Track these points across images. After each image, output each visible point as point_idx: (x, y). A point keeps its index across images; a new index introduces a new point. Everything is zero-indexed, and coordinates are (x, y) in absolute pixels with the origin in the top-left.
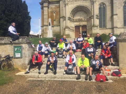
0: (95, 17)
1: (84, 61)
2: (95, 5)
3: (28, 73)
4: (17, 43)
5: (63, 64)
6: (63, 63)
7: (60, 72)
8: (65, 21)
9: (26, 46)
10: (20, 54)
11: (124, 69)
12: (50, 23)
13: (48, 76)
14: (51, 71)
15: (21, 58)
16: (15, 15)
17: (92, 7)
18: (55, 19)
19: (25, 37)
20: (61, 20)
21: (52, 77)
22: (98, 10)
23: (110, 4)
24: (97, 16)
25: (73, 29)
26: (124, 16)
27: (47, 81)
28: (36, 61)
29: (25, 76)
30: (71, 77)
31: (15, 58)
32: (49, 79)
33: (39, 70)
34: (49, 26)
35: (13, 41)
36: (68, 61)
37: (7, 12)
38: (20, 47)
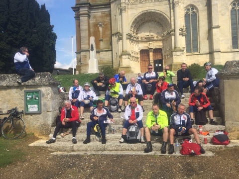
0: (178, 32)
1: (158, 117)
2: (177, 9)
3: (52, 141)
4: (32, 85)
5: (118, 124)
6: (118, 121)
7: (113, 139)
8: (121, 41)
9: (47, 91)
10: (36, 106)
11: (234, 131)
12: (92, 45)
13: (92, 148)
14: (97, 137)
15: (39, 113)
16: (27, 32)
17: (172, 13)
18: (101, 37)
19: (46, 73)
20: (114, 39)
21: (99, 149)
22: (184, 18)
23: (206, 8)
24: (181, 30)
25: (136, 56)
26: (232, 29)
27: (89, 156)
28: (68, 119)
29: (47, 148)
30: (135, 149)
31: (27, 114)
32: (94, 153)
33: (74, 135)
34: (91, 51)
35: (23, 82)
36: (129, 117)
37: (12, 27)
38: (36, 92)
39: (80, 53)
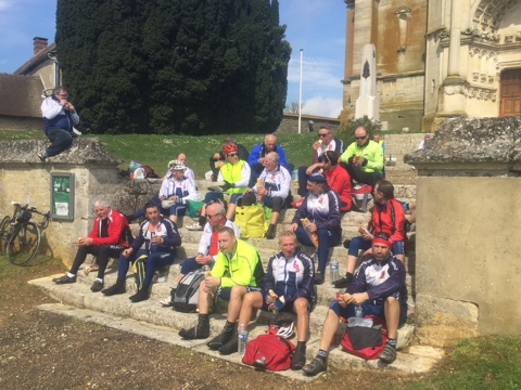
1: (233, 258)
3: (65, 280)
8: (446, 50)
9: (82, 177)
11: (439, 323)
12: (367, 64)
28: (88, 240)
31: (55, 220)
33: (101, 275)
35: (48, 156)
36: (208, 248)
38: (66, 178)
39: (349, 83)
